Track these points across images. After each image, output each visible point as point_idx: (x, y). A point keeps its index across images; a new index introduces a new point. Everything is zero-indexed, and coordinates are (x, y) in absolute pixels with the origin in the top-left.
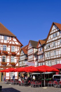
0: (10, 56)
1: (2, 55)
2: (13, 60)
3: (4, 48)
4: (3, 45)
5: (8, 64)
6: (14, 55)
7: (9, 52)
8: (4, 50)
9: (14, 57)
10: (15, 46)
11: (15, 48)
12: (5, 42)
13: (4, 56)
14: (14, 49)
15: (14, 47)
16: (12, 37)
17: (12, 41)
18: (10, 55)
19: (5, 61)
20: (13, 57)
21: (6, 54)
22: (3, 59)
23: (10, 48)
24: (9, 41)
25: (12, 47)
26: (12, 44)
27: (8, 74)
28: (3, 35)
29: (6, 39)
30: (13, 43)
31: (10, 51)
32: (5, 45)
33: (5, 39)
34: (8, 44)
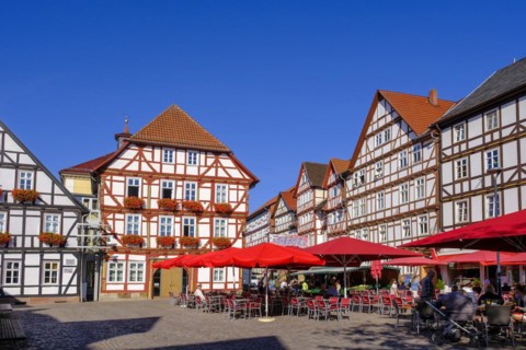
0: (211, 217)
1: (181, 216)
2: (223, 229)
3: (188, 192)
4: (185, 182)
5: (203, 242)
6: (225, 212)
7: (207, 204)
8: (188, 198)
9: (226, 220)
10: (230, 183)
11: (230, 189)
12: (192, 171)
13: (189, 218)
14: (224, 194)
15: (224, 187)
16: (217, 153)
17: (217, 167)
18: (211, 212)
19: (192, 234)
20: (223, 221)
21: (197, 211)
22: (186, 228)
23: (209, 190)
24: (206, 166)
25: (219, 187)
26: (216, 177)
27: (204, 274)
28: (185, 149)
29: (195, 163)
30: (221, 173)
31: (209, 199)
32: (191, 183)
33: (190, 162)
34: (201, 179)
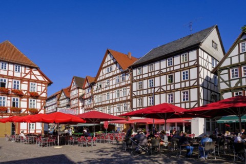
0: (28, 98)
1: (11, 97)
2: (34, 104)
3: (15, 85)
4: (13, 80)
5: (23, 110)
6: (35, 96)
7: (26, 92)
8: (15, 88)
9: (36, 100)
10: (38, 83)
11: (37, 85)
12: (17, 75)
13: (16, 98)
14: (34, 88)
15: (35, 84)
16: (31, 68)
17: (31, 74)
18: (28, 96)
19: (17, 106)
20: (34, 101)
21: (21, 95)
22: (14, 103)
23: (27, 85)
24: (25, 73)
25: (32, 84)
26: (31, 79)
27: (23, 126)
28: (14, 64)
29: (19, 71)
30: (33, 77)
31: (27, 89)
32: (17, 81)
33: (16, 70)
34: (22, 79)
